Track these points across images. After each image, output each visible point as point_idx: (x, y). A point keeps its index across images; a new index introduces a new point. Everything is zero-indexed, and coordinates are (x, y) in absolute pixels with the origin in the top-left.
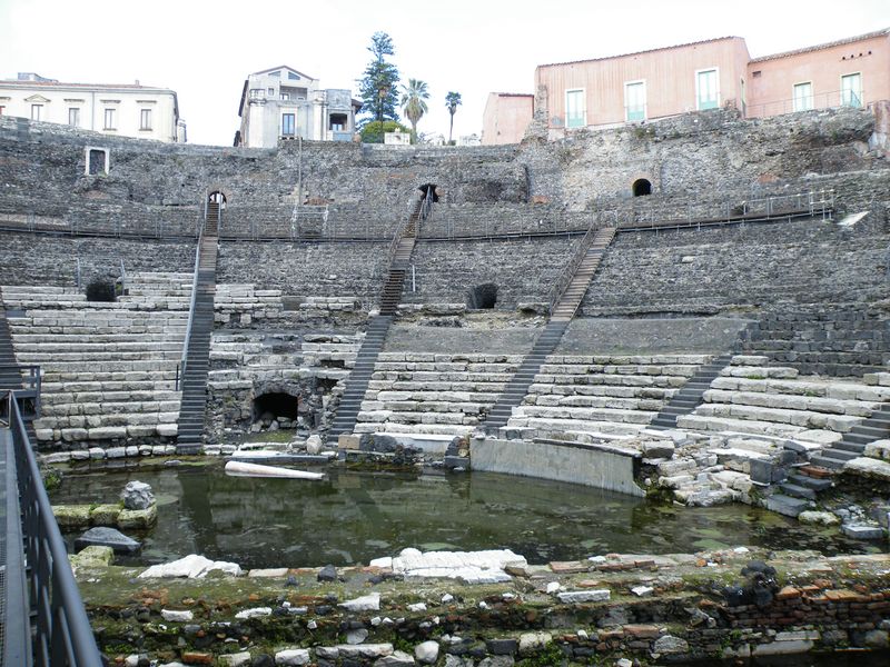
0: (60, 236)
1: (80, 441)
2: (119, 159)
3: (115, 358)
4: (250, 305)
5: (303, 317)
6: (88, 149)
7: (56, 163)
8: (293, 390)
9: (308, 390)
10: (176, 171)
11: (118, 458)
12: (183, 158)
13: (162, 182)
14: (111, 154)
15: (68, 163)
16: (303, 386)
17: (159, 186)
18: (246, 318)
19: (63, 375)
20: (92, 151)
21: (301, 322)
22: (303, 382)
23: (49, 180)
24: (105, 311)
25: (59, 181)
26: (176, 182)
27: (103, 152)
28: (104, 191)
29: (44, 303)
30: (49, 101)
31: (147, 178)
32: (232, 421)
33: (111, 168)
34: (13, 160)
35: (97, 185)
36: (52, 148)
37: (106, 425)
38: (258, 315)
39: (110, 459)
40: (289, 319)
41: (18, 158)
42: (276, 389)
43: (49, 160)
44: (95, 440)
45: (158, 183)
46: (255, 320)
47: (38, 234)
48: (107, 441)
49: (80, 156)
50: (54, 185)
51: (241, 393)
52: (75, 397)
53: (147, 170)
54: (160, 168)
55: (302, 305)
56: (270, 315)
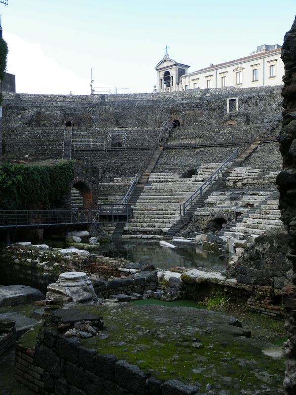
0: (192, 148)
1: (137, 231)
2: (243, 102)
3: (169, 202)
4: (241, 178)
5: (264, 183)
6: (228, 100)
7: (215, 110)
8: (226, 217)
9: (232, 218)
10: (271, 103)
11: (145, 239)
12: (274, 95)
13: (265, 110)
14: (239, 100)
15: (220, 109)
16: (230, 216)
17: (262, 113)
18: (239, 184)
19: (147, 208)
20: (230, 100)
21: (263, 185)
22: (230, 214)
23: (212, 118)
24: (183, 182)
25: (216, 118)
26: (271, 109)
27: (235, 100)
28: (234, 120)
29: (162, 180)
30: (243, 68)
31: (256, 109)
32: (201, 229)
33: (239, 107)
34: (197, 112)
35: (230, 117)
36: (213, 103)
37: (148, 227)
38: (245, 182)
39: (143, 239)
40: (257, 184)
41: (199, 110)
42: (220, 216)
43: (212, 109)
44: (142, 232)
45: (262, 111)
46: (244, 185)
47: (184, 149)
48: (145, 232)
49: (225, 104)
50: (214, 120)
51: (205, 218)
52: (145, 216)
53: (257, 105)
54: (263, 103)
55: (264, 176)
56: (250, 182)
